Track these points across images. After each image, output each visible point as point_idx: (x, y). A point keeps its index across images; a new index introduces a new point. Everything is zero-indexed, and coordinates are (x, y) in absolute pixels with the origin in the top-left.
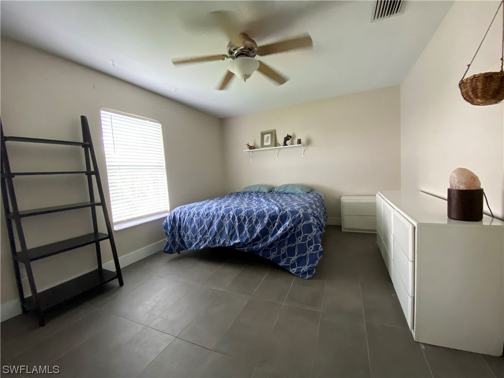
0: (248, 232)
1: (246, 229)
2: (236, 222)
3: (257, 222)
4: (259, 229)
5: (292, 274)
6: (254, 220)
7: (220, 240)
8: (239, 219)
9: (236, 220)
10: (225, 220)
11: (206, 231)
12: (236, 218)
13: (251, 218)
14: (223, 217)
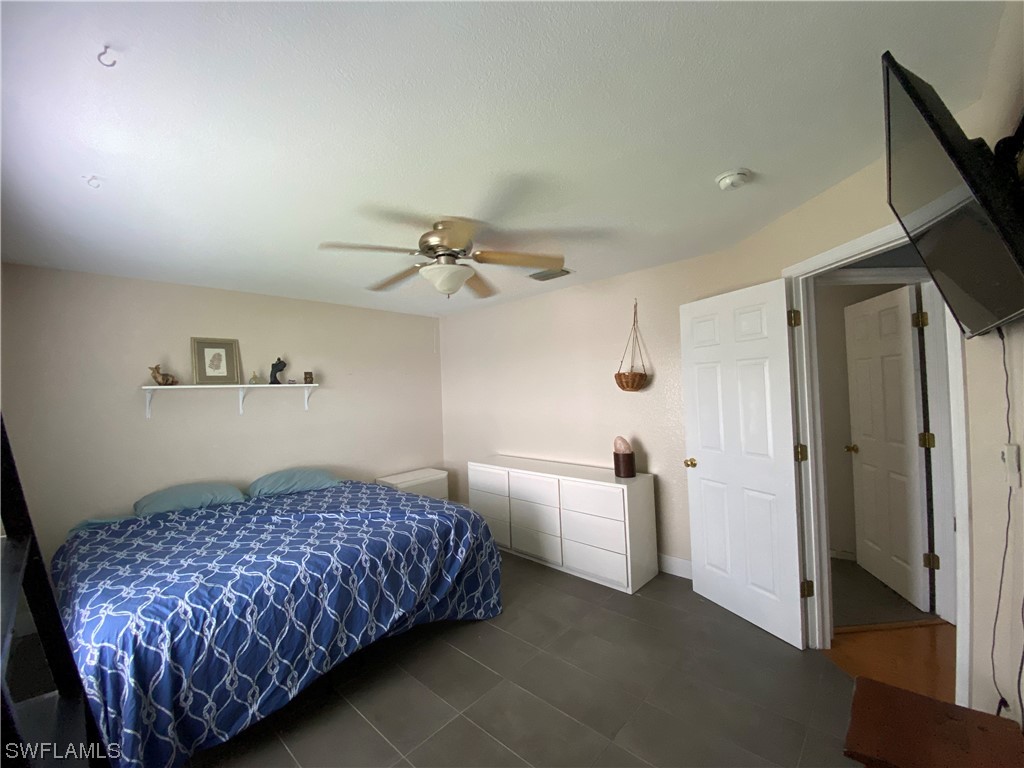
0: (411, 583)
1: (405, 579)
2: (380, 574)
3: (420, 555)
4: (427, 568)
5: (479, 620)
6: (415, 553)
7: (348, 637)
8: (386, 564)
9: (380, 568)
10: (353, 581)
11: (303, 637)
12: (380, 563)
13: (410, 551)
14: (346, 574)
